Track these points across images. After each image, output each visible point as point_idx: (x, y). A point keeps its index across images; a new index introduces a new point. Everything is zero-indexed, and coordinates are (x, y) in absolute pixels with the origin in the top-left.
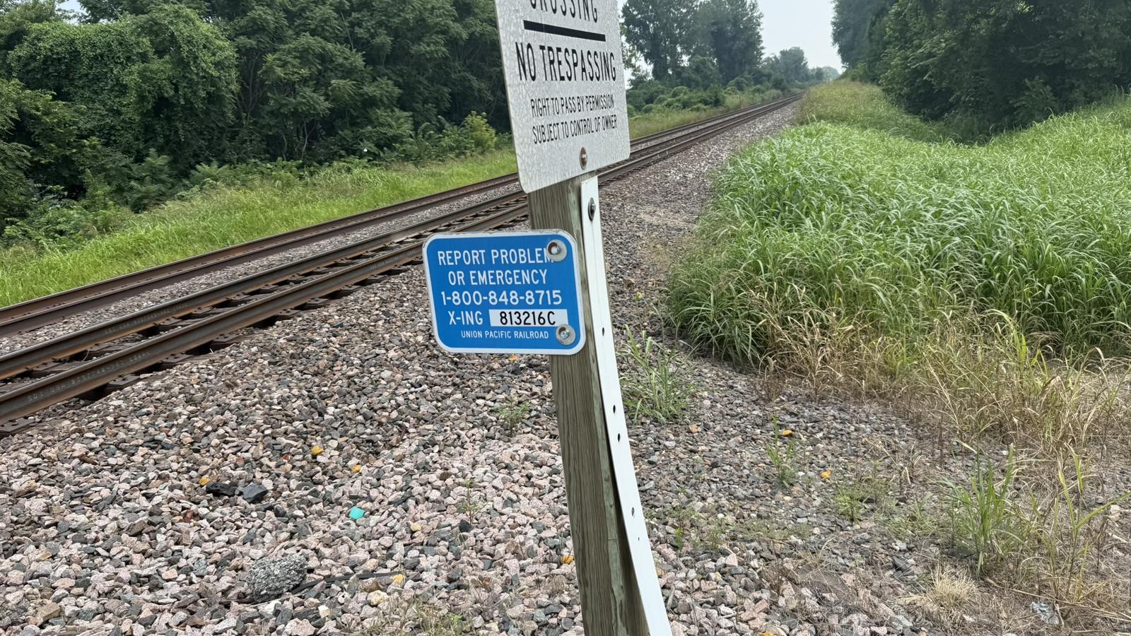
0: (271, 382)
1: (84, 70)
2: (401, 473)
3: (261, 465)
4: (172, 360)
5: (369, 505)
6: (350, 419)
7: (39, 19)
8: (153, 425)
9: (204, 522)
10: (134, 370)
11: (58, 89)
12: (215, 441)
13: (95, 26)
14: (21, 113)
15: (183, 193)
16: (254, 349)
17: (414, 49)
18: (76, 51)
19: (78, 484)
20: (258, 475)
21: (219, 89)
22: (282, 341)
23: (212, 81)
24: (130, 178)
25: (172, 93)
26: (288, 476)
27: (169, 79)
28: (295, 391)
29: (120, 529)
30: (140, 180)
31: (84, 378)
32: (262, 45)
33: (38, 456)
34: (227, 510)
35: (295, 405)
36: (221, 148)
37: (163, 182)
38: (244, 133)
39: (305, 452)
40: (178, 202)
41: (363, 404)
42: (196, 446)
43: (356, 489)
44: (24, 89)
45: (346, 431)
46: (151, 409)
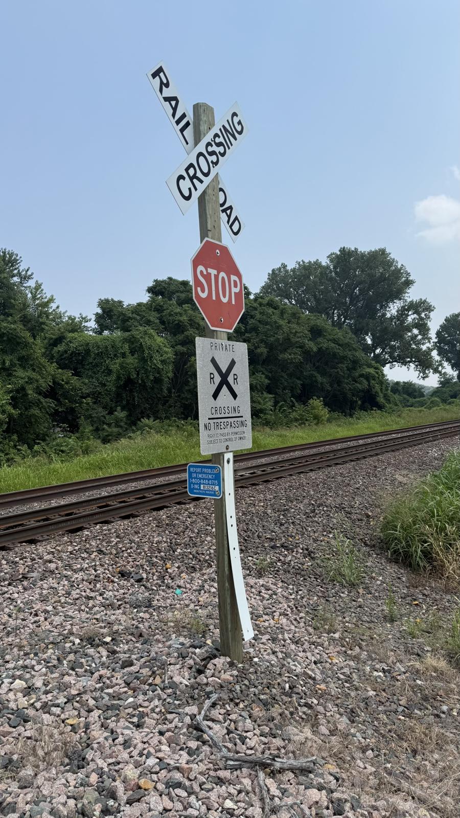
0: (155, 534)
1: (91, 360)
2: (202, 580)
3: (143, 568)
4: (112, 520)
5: (184, 590)
6: (186, 556)
7: (73, 331)
8: (101, 544)
9: (116, 584)
10: (94, 522)
11: (75, 369)
12: (126, 555)
13: (100, 336)
14: (54, 382)
15: (132, 435)
16: (151, 519)
17: (281, 356)
18: (89, 349)
19: (69, 561)
20: (141, 571)
21: (161, 376)
22: (164, 517)
23: (158, 371)
24: (104, 423)
25: (135, 376)
26: (153, 574)
27: (135, 368)
28: (165, 539)
29: (83, 580)
30: (109, 425)
31: (74, 522)
32: (189, 351)
33: (54, 548)
34: (125, 582)
35: (163, 545)
36: (157, 409)
37: (121, 427)
38: (171, 401)
39: (163, 567)
40: (128, 440)
41: (194, 551)
42: (117, 555)
43: (181, 583)
44: (58, 368)
45: (183, 561)
46: (101, 537)
